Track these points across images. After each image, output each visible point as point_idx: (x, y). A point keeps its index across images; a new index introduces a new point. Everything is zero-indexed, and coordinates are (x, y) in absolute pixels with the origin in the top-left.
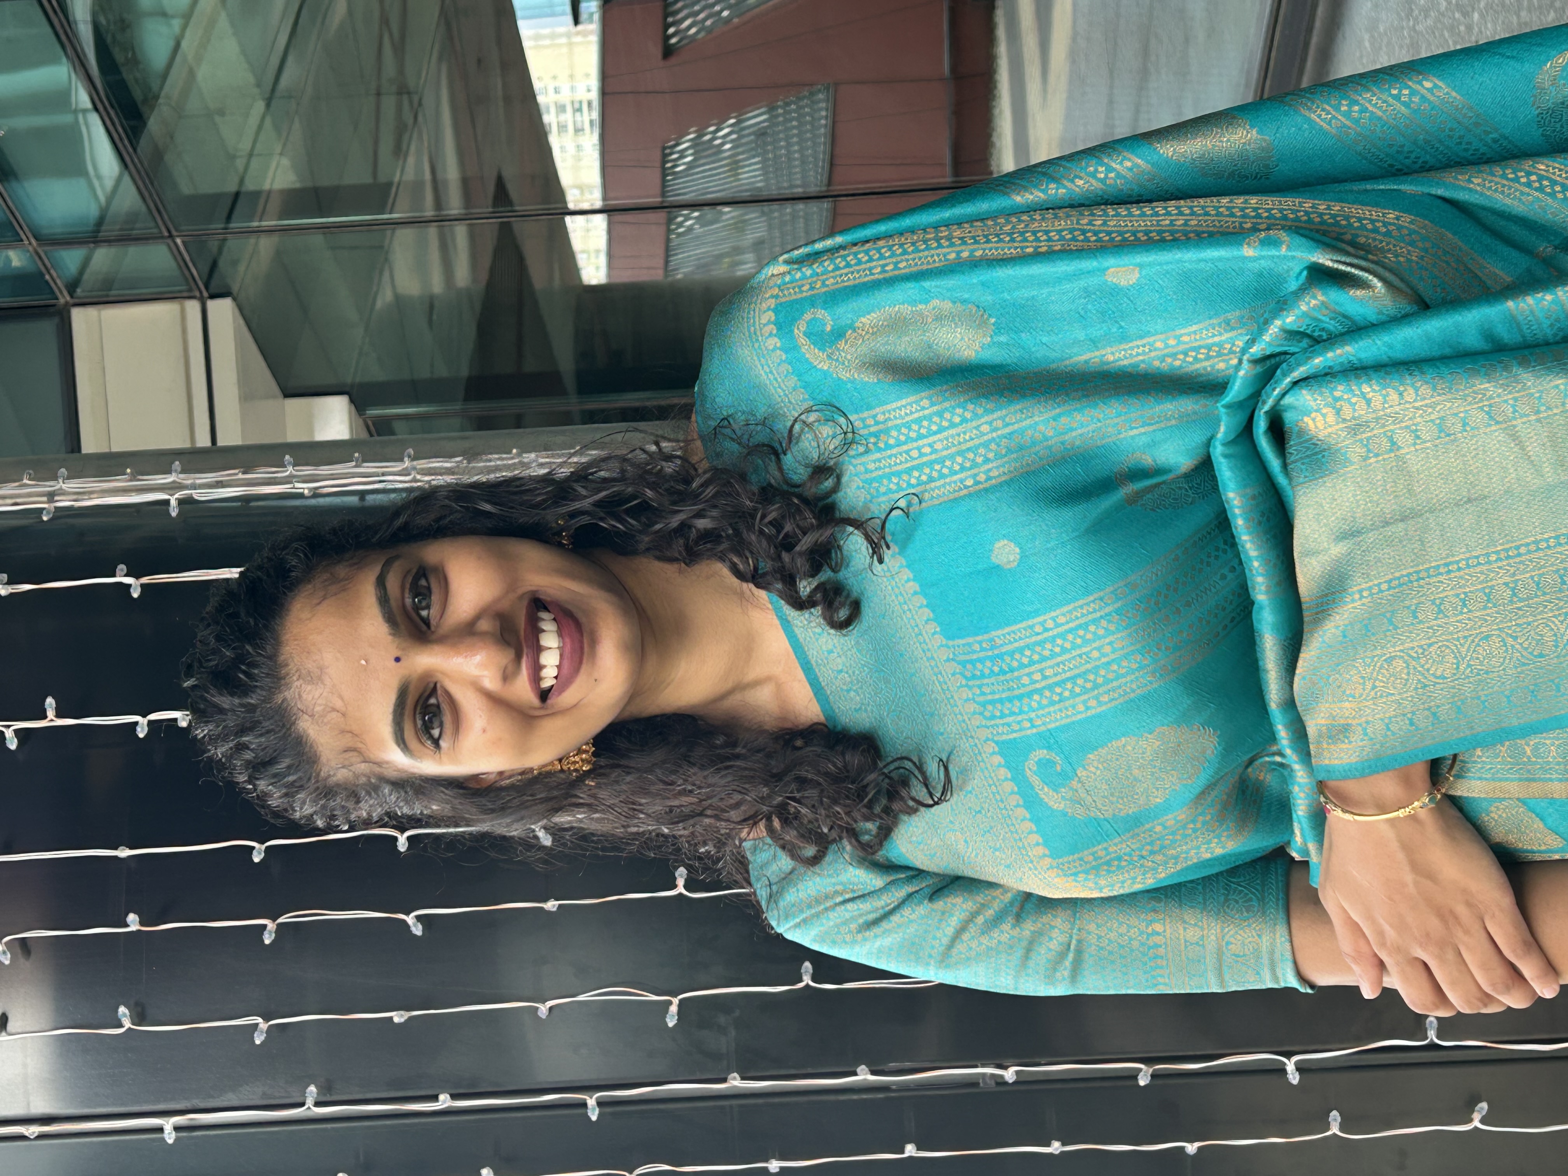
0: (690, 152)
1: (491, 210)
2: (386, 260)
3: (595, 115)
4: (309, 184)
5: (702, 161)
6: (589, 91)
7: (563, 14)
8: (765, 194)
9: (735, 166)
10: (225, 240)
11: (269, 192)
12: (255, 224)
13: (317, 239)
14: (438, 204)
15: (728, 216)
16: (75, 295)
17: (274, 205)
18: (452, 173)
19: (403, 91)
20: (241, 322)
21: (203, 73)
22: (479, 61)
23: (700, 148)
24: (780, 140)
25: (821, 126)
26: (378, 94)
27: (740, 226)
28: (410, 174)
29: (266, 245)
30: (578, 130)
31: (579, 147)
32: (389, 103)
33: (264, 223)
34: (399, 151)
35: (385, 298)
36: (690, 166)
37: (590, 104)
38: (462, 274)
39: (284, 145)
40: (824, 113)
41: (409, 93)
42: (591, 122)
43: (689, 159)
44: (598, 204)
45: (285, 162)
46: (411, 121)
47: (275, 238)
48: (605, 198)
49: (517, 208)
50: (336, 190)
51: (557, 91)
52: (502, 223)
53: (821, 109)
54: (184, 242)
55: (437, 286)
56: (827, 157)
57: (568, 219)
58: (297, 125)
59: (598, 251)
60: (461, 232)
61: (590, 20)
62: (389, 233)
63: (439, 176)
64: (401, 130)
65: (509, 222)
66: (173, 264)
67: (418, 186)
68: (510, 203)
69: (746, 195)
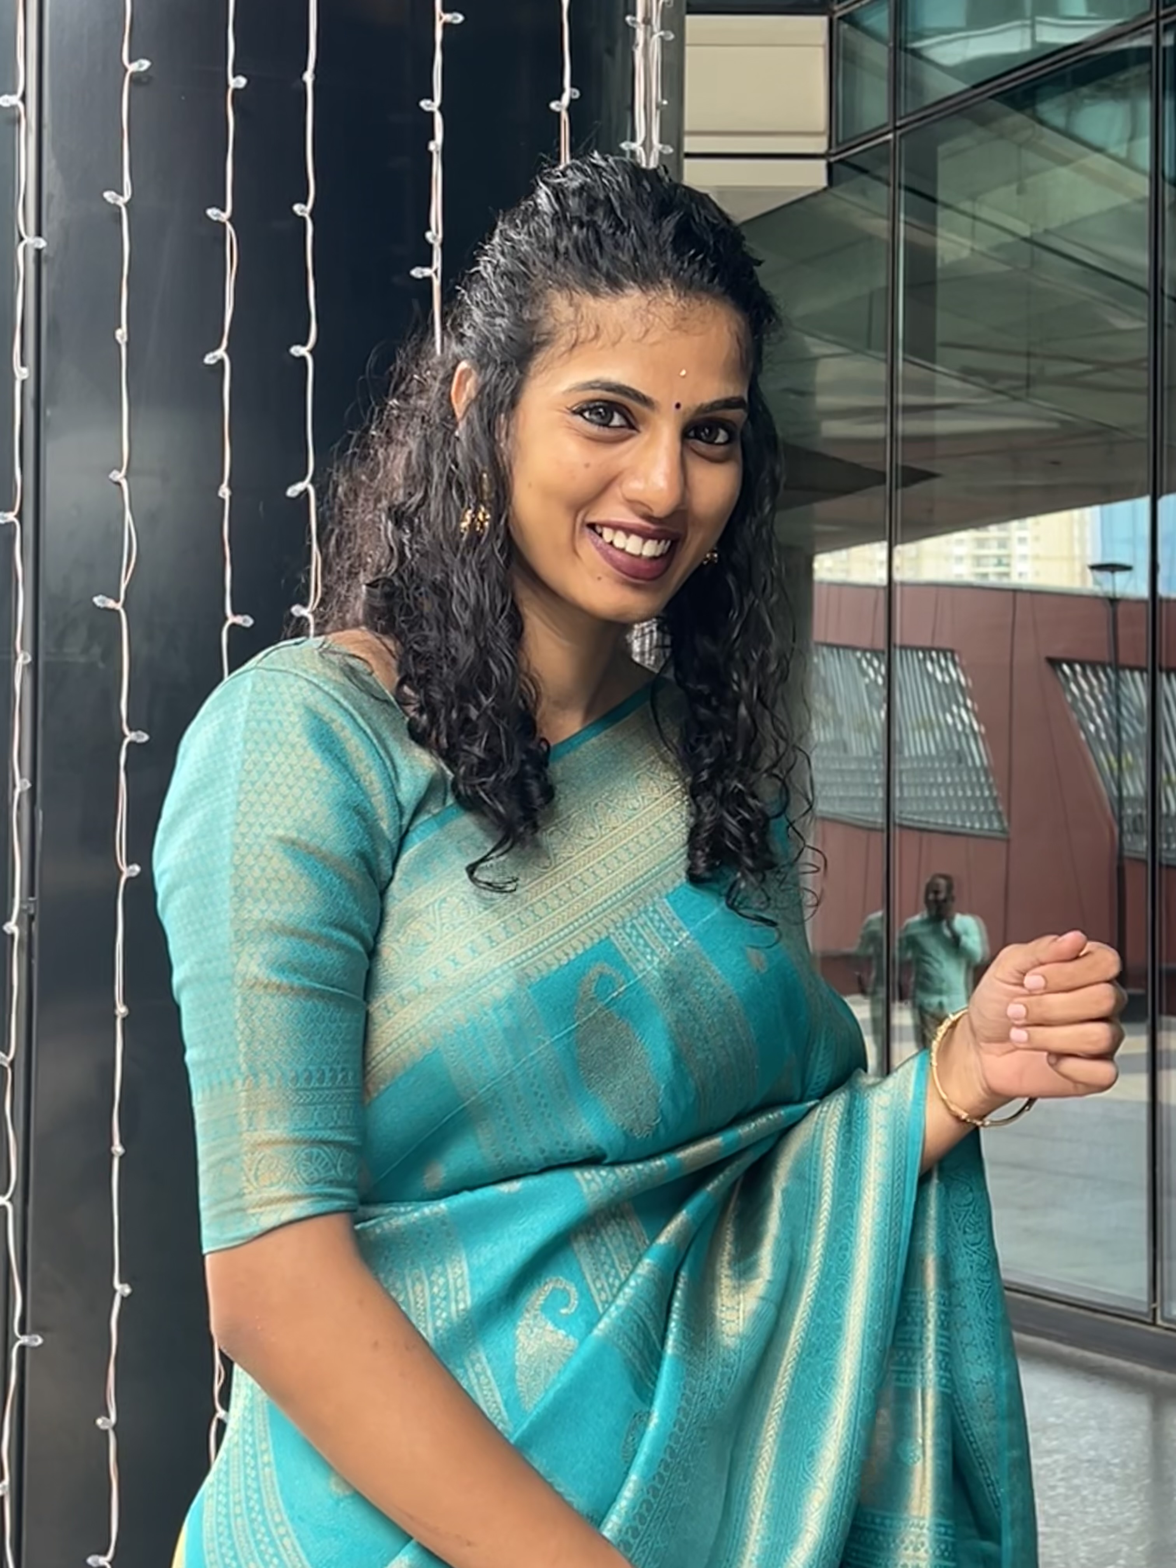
0: (947, 680)
1: (900, 462)
2: (856, 351)
3: (993, 580)
4: (939, 276)
5: (935, 691)
6: (1021, 574)
7: (1104, 553)
8: (896, 757)
9: (928, 726)
10: (888, 184)
11: (934, 234)
12: (902, 217)
13: (882, 281)
14: (911, 410)
15: (876, 715)
16: (841, 22)
17: (921, 238)
18: (942, 425)
19: (1029, 381)
20: (802, 194)
21: (1064, 173)
22: (1055, 463)
23: (950, 688)
24: (952, 777)
25: (964, 821)
26: (1029, 355)
27: (864, 727)
28: (942, 381)
29: (880, 226)
30: (978, 560)
31: (960, 559)
32: (1017, 366)
33: (902, 226)
34: (967, 373)
35: (816, 347)
36: (931, 677)
37: (1007, 575)
38: (833, 428)
39: (983, 254)
40: (977, 825)
41: (1028, 386)
42: (985, 575)
43: (939, 676)
44: (897, 577)
45: (965, 254)
46: (997, 386)
47: (886, 235)
48: (903, 584)
49: (899, 491)
50: (931, 303)
51: (1022, 540)
52: (884, 474)
53: (982, 823)
54: (887, 142)
55: (823, 401)
56: (931, 827)
57: (885, 544)
58: (1003, 268)
59: (848, 571)
60: (878, 429)
61: (1096, 582)
62: (882, 355)
63: (938, 413)
64: (991, 376)
65: (884, 482)
66: (867, 128)
67: (929, 388)
68: (905, 484)
69: (896, 736)
